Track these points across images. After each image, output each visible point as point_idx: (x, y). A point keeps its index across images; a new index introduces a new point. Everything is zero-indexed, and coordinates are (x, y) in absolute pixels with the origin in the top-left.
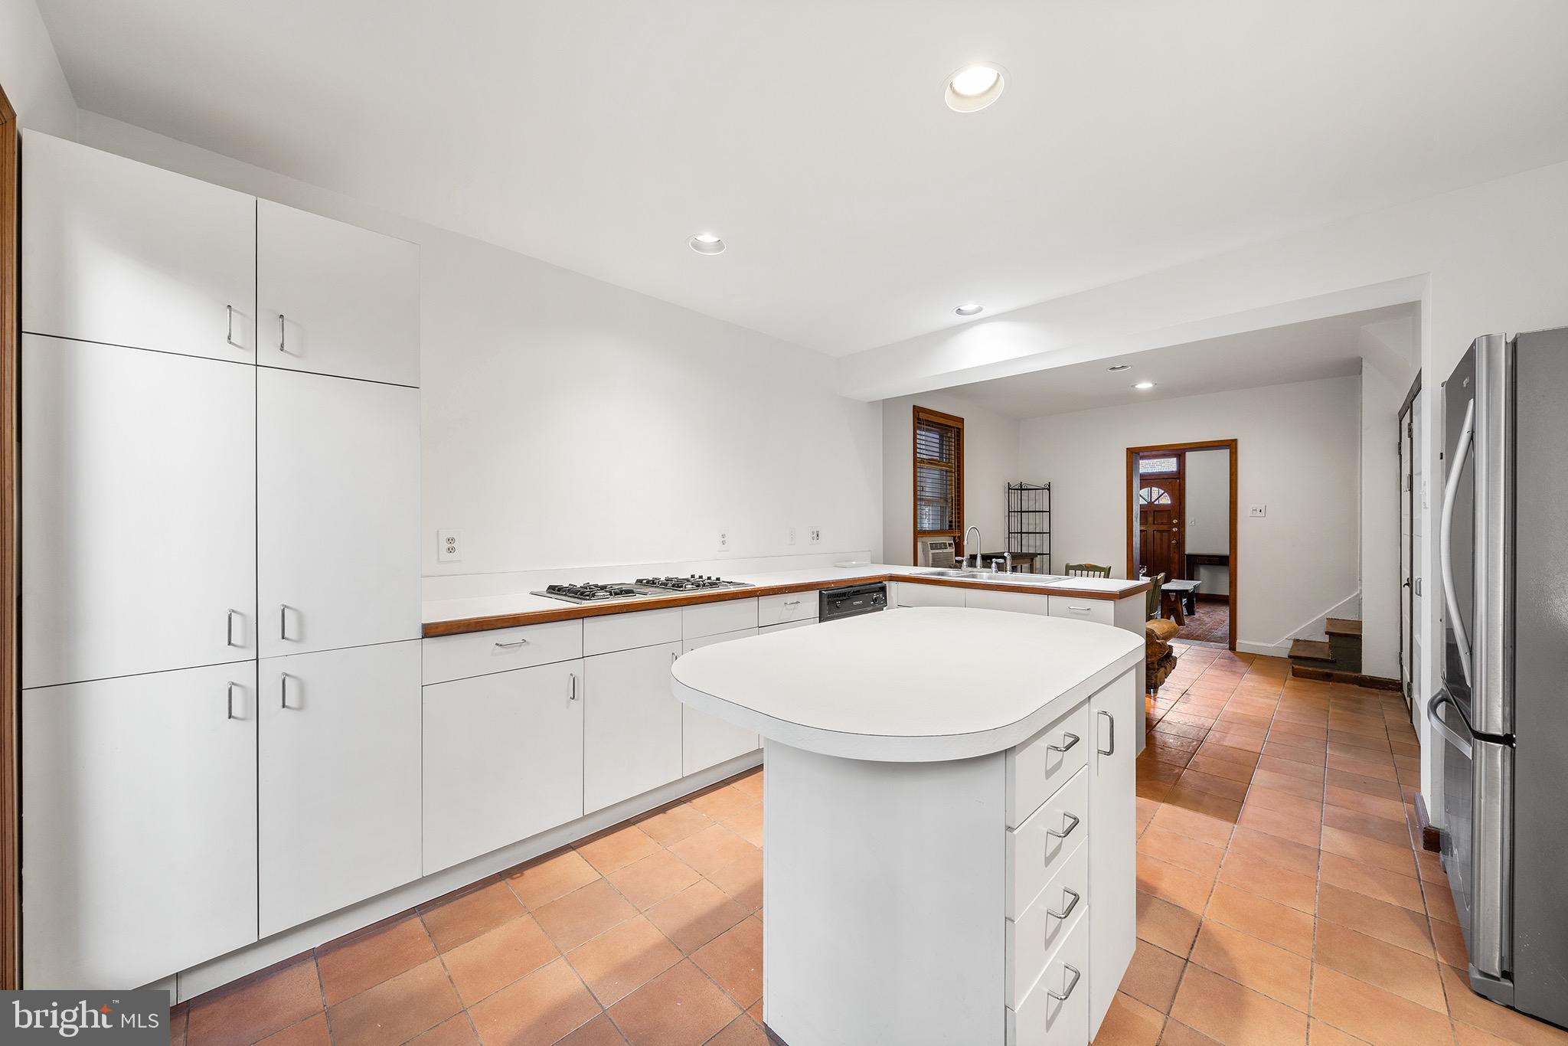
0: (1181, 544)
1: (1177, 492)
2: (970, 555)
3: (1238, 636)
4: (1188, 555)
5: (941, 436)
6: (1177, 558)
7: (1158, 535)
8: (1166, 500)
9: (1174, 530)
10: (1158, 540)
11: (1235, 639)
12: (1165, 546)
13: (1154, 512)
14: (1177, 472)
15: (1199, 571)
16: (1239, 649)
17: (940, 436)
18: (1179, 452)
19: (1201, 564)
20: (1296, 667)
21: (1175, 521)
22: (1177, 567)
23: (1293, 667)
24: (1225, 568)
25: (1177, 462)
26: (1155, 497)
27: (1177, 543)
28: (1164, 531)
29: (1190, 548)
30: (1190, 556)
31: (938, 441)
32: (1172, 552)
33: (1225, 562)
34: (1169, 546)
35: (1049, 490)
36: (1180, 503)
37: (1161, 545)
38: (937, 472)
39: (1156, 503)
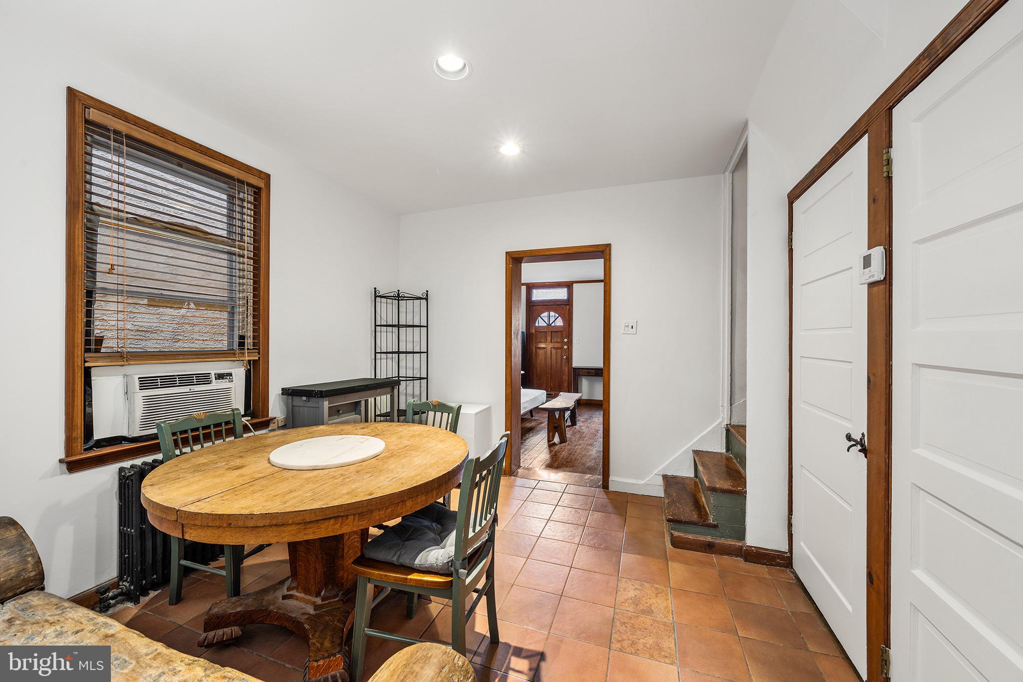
0: (569, 359)
1: (567, 316)
2: (283, 389)
3: (611, 472)
4: (574, 368)
5: (231, 197)
6: (567, 371)
7: (554, 351)
8: (559, 322)
9: (565, 347)
10: (554, 356)
11: (608, 476)
12: (559, 361)
13: (551, 332)
14: (567, 299)
15: (581, 381)
16: (612, 488)
17: (229, 196)
18: (569, 285)
19: (582, 375)
20: (676, 534)
21: (566, 340)
22: (567, 378)
23: (672, 535)
24: (601, 379)
25: (567, 291)
26: (552, 320)
27: (567, 358)
28: (558, 348)
29: (576, 363)
30: (575, 369)
31: (225, 204)
32: (563, 365)
33: (600, 373)
34: (562, 361)
35: (427, 299)
36: (569, 325)
37: (557, 359)
38: (225, 256)
39: (553, 325)
